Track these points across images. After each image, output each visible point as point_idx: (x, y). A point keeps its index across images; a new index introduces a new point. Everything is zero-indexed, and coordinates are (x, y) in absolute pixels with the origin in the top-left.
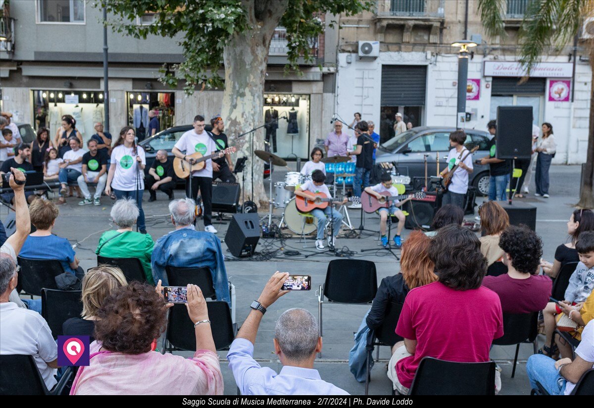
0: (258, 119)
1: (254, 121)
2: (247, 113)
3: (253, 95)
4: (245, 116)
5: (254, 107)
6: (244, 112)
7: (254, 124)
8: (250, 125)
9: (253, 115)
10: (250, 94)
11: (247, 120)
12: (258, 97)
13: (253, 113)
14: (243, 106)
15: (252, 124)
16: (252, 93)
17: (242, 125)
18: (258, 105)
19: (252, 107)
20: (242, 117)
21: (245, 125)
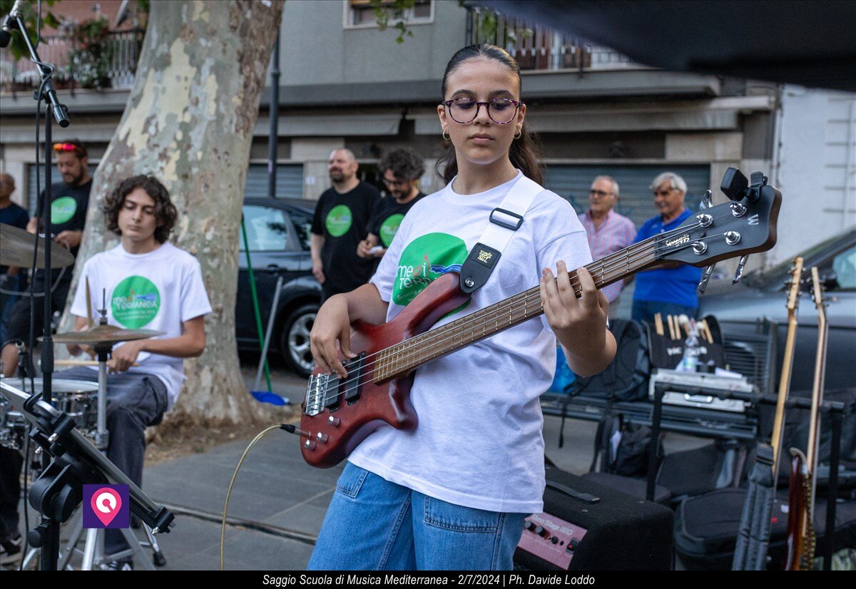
0: (206, 142)
1: (185, 145)
2: (161, 119)
3: (196, 62)
4: (152, 130)
5: (196, 102)
6: (153, 117)
7: (184, 156)
8: (163, 156)
9: (185, 128)
10: (186, 58)
11: (154, 141)
12: (217, 70)
13: (187, 118)
14: (156, 98)
15: (175, 156)
16: (192, 57)
17: (137, 157)
18: (213, 96)
19: (186, 101)
20: (145, 131)
21: (144, 157)
